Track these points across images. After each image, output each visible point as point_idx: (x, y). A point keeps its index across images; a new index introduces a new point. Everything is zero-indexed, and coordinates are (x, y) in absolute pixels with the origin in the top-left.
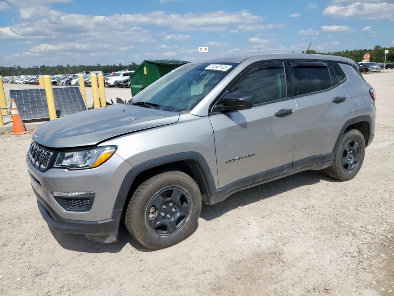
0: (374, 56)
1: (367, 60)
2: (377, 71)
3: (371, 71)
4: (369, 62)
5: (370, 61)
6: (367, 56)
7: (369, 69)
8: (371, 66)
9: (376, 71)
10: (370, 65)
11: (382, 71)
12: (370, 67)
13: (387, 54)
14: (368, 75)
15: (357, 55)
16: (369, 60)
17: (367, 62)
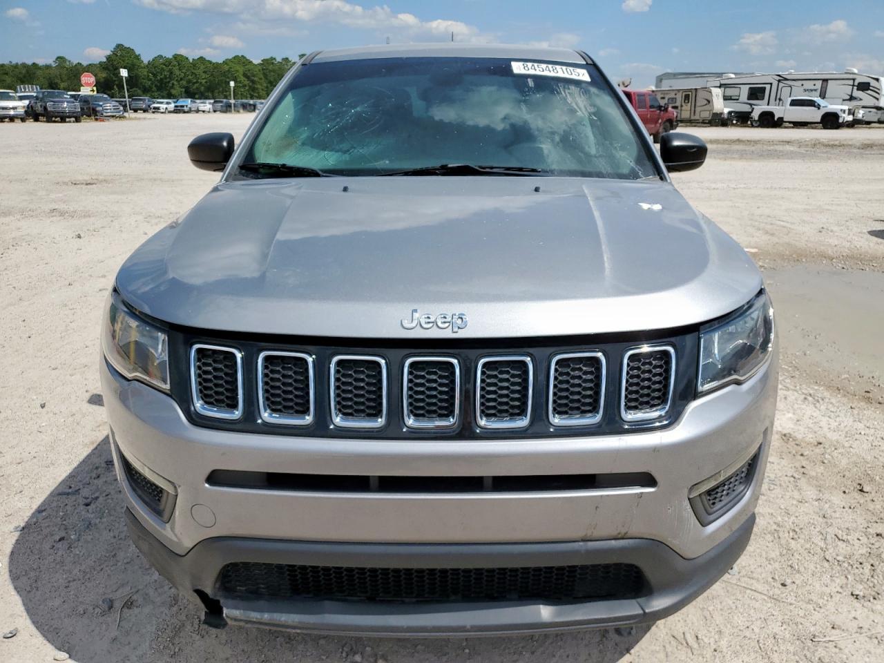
0: (62, 81)
1: (90, 89)
2: (117, 114)
3: (105, 114)
4: (95, 93)
5: (97, 92)
6: (88, 80)
7: (99, 109)
8: (101, 103)
9: (114, 114)
10: (101, 101)
11: (126, 114)
12: (101, 106)
13: (126, 77)
14: (102, 123)
15: (21, 76)
16: (95, 88)
17: (91, 93)
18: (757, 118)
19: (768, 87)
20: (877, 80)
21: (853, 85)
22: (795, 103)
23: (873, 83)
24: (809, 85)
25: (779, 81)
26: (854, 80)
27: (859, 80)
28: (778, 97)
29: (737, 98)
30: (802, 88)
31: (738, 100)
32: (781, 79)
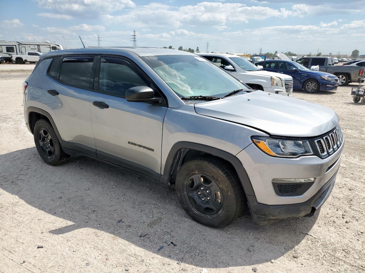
18: (15, 60)
19: (15, 47)
20: (59, 46)
21: (50, 48)
22: (30, 54)
23: (57, 47)
24: (32, 47)
25: (19, 45)
26: (50, 45)
27: (52, 46)
28: (21, 51)
29: (2, 51)
30: (30, 48)
31: (2, 52)
32: (20, 44)
